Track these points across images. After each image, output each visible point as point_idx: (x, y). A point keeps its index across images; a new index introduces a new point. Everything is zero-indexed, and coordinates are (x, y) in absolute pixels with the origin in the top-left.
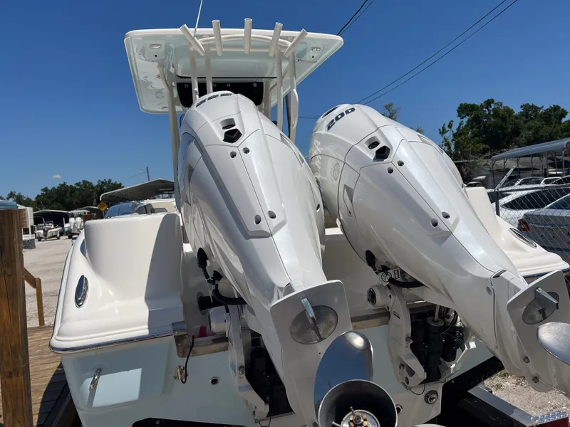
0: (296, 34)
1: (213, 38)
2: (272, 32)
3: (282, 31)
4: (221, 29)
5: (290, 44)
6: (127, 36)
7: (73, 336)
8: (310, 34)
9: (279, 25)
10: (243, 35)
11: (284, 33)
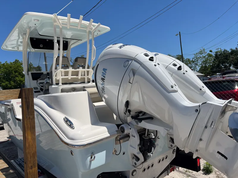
0: (96, 25)
1: (67, 21)
2: (88, 22)
3: (93, 23)
4: (71, 18)
5: (94, 28)
6: (26, 14)
7: (83, 139)
8: (101, 26)
9: (92, 20)
10: (78, 22)
11: (93, 24)
